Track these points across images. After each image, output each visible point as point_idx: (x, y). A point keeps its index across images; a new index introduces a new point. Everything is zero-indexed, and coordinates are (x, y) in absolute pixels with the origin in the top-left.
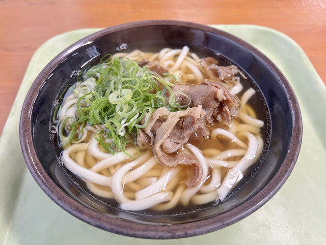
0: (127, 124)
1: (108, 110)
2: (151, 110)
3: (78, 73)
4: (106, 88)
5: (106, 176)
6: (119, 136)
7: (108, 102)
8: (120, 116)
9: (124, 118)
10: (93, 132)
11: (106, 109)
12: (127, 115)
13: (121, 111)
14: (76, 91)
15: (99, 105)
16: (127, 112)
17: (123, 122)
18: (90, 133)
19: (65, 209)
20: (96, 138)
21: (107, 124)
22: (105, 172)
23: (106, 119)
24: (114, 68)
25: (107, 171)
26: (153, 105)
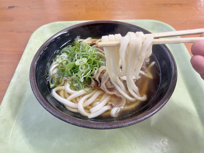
0: (85, 76)
1: (75, 69)
2: (97, 68)
3: (58, 51)
4: (73, 58)
5: (74, 103)
6: (80, 82)
7: (75, 65)
8: (81, 72)
9: (83, 73)
10: (67, 80)
11: (74, 68)
12: (85, 71)
13: (82, 69)
14: (57, 60)
15: (70, 66)
16: (85, 70)
17: (83, 75)
18: (66, 81)
19: (56, 117)
20: (69, 83)
21: (74, 76)
22: (74, 101)
23: (73, 73)
24: (77, 48)
25: (75, 100)
26: (98, 66)
